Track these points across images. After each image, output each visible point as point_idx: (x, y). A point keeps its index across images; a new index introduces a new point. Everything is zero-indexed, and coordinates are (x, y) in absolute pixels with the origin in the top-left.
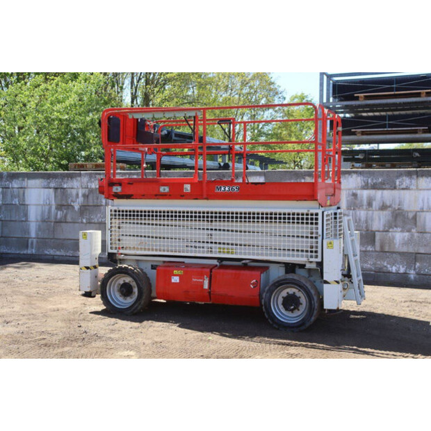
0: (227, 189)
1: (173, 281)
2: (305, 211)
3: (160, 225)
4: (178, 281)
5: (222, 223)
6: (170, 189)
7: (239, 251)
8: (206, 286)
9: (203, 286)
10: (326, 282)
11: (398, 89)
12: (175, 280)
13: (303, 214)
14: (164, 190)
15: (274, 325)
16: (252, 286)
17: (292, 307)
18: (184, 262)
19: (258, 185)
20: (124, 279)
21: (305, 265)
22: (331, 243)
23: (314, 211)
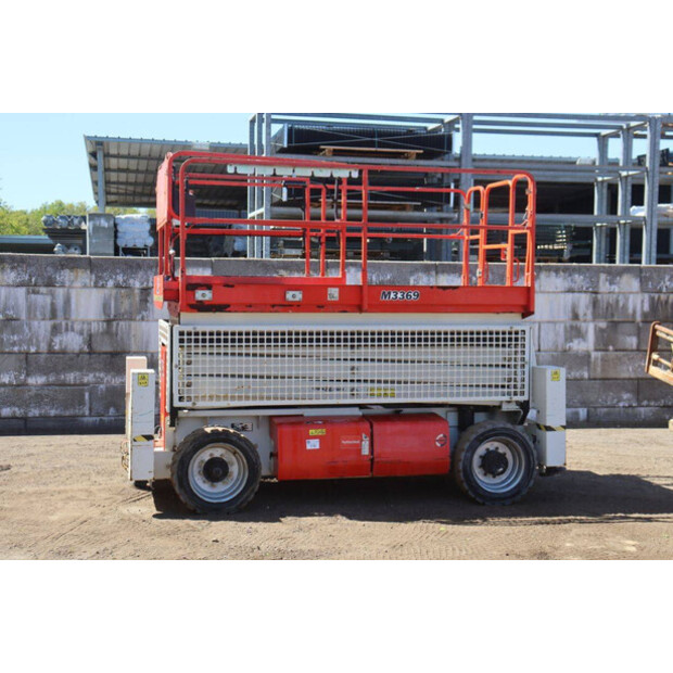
0: (399, 295)
1: (309, 447)
2: (507, 329)
3: (276, 356)
4: (318, 447)
5: (376, 350)
6: (303, 296)
7: (409, 392)
8: (366, 451)
9: (360, 450)
10: (549, 429)
11: (381, 145)
12: (313, 445)
13: (504, 333)
14: (294, 296)
15: (478, 499)
16: (438, 444)
17: (501, 469)
18: (302, 416)
19: (448, 291)
20: (211, 451)
21: (500, 407)
22: (556, 373)
23: (519, 328)
